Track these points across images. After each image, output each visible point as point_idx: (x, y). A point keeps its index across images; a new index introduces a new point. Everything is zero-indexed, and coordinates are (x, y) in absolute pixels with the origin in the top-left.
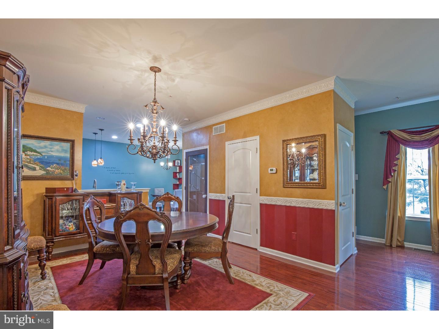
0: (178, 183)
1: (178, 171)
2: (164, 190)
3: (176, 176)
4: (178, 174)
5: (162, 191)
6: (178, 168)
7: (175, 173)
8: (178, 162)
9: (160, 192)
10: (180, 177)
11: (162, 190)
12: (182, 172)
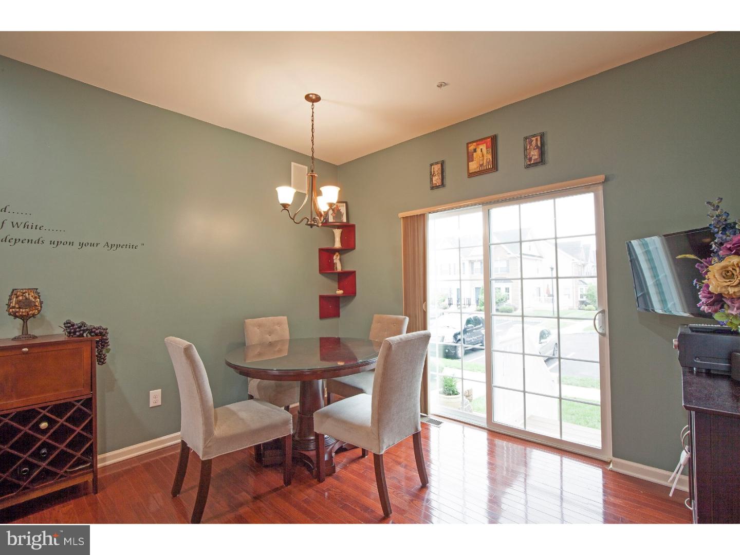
0: (340, 292)
1: (338, 245)
2: (286, 327)
3: (332, 265)
4: (336, 259)
5: (277, 327)
6: (338, 233)
7: (326, 255)
8: (339, 211)
9: (270, 333)
10: (349, 268)
11: (279, 324)
12: (354, 248)
